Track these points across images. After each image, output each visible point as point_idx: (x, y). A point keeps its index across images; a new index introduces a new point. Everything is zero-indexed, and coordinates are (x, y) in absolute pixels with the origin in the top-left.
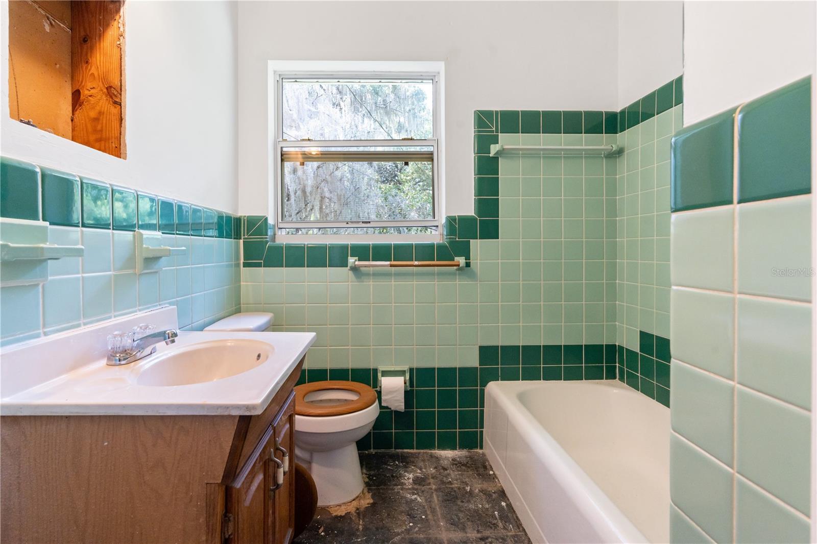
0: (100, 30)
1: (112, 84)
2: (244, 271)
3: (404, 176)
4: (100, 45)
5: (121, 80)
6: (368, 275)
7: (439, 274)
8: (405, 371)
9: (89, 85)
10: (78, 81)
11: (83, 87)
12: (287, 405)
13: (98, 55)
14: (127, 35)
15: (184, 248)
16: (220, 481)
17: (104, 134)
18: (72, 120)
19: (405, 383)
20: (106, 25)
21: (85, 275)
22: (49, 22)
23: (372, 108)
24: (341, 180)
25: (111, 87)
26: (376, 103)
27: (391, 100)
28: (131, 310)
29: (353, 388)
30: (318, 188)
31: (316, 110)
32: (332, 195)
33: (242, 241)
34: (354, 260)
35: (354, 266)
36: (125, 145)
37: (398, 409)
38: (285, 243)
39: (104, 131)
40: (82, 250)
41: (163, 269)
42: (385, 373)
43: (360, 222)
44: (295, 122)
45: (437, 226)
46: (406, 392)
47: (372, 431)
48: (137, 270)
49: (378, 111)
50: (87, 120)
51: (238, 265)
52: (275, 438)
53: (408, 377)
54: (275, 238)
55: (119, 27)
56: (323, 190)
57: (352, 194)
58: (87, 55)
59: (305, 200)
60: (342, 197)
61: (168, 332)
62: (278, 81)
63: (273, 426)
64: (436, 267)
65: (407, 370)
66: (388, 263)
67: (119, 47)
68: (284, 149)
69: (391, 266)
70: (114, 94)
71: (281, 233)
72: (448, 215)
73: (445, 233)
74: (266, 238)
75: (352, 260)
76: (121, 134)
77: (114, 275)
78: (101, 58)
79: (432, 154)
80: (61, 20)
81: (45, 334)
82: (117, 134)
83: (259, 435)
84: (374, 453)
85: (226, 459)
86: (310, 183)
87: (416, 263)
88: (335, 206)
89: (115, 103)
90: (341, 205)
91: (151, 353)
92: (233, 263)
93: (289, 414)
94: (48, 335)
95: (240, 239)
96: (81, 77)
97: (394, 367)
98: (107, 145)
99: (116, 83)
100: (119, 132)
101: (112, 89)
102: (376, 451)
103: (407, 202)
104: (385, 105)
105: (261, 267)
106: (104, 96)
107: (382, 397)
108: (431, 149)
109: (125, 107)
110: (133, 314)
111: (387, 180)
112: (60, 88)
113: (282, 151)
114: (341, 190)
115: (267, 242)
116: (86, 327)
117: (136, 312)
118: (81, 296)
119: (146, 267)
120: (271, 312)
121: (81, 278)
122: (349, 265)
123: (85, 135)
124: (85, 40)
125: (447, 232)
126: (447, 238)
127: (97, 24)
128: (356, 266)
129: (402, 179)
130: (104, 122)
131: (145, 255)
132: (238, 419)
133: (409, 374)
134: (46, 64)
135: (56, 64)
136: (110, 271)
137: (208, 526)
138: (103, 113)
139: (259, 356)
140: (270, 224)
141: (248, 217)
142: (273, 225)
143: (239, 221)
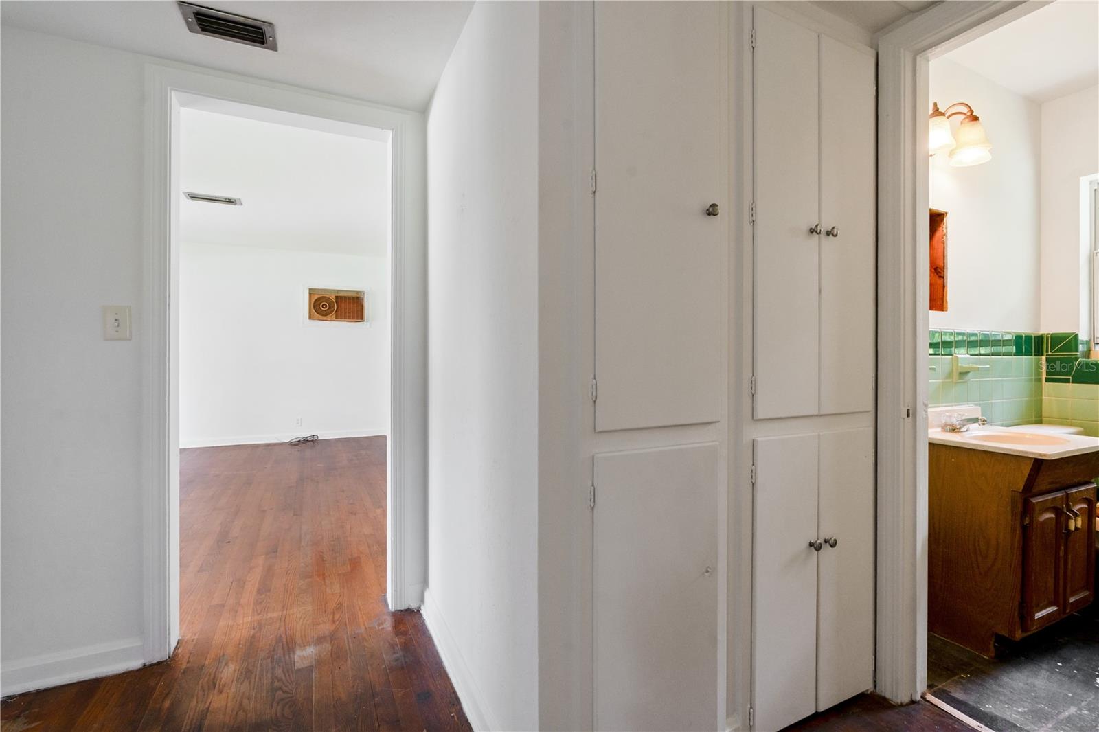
1: (938, 266)
2: (1046, 385)
5: (944, 263)
14: (949, 235)
15: (988, 366)
16: (1021, 490)
25: (937, 268)
28: (950, 404)
33: (1044, 358)
36: (947, 303)
41: (971, 380)
48: (954, 380)
51: (1039, 380)
52: (1067, 500)
54: (1089, 354)
55: (943, 231)
61: (980, 418)
62: (1095, 190)
67: (944, 243)
70: (939, 272)
74: (1077, 355)
76: (943, 297)
77: (941, 382)
82: (940, 297)
85: (1026, 479)
89: (940, 277)
92: (1034, 378)
95: (1042, 355)
99: (941, 264)
100: (942, 295)
105: (1070, 383)
109: (948, 279)
115: (1077, 359)
117: (953, 406)
119: (960, 379)
131: (960, 371)
132: (1033, 461)
137: (1012, 512)
140: (1083, 341)
141: (1052, 334)
142: (1086, 341)
143: (1041, 340)
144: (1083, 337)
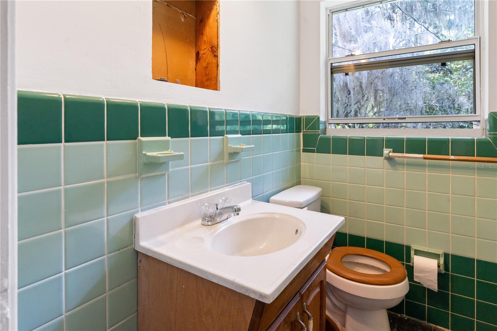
0: (208, 13)
1: (213, 45)
2: (303, 154)
3: (454, 65)
4: (208, 22)
5: (218, 41)
6: (402, 164)
7: (479, 169)
8: (439, 255)
9: (203, 47)
10: (198, 46)
11: (200, 49)
12: (317, 274)
13: (207, 29)
14: (221, 13)
15: (253, 146)
17: (210, 76)
18: (196, 70)
19: (439, 266)
20: (211, 9)
21: (192, 166)
22: (183, 16)
23: (422, 13)
24: (391, 76)
25: (213, 46)
26: (426, 9)
27: (440, 3)
28: (221, 186)
29: (384, 260)
30: (372, 84)
31: (371, 26)
32: (384, 88)
33: (301, 134)
34: (388, 152)
35: (388, 156)
36: (219, 82)
37: (430, 288)
38: (332, 136)
39: (210, 75)
40: (183, 155)
41: (242, 158)
42: (417, 252)
43: (396, 118)
44: (354, 37)
45: (479, 121)
46: (439, 274)
47: (405, 299)
48: (225, 160)
49: (428, 15)
50: (202, 68)
51: (300, 150)
52: (302, 303)
53: (442, 261)
54: (326, 131)
55: (217, 9)
56: (377, 84)
57: (401, 86)
58: (202, 30)
59: (362, 93)
60: (393, 89)
61: (235, 207)
62: (328, 15)
63: (300, 293)
64: (476, 163)
65: (442, 254)
66: (422, 156)
67: (217, 21)
68: (333, 65)
69: (425, 158)
70: (214, 50)
71: (331, 127)
72: (491, 111)
73: (488, 128)
74: (319, 132)
75: (386, 151)
76: (217, 75)
77: (211, 165)
78: (208, 31)
79: (474, 52)
80: (190, 13)
81: (169, 203)
82: (216, 75)
83: (281, 308)
84: (406, 319)
86: (364, 81)
87: (452, 157)
88: (387, 96)
89: (215, 56)
90: (391, 95)
91: (228, 218)
92: (295, 149)
93: (320, 280)
94: (171, 203)
95: (301, 132)
96: (200, 44)
97: (427, 248)
98: (211, 83)
99: (215, 43)
100: (216, 74)
101: (214, 48)
102: (409, 317)
103: (456, 88)
104: (434, 8)
105: (315, 153)
106: (210, 53)
107: (414, 274)
108: (472, 47)
109: (220, 58)
110: (222, 189)
111: (437, 70)
112: (189, 52)
113: (331, 66)
114: (392, 83)
115: (319, 135)
116: (192, 198)
117: (224, 187)
118: (190, 179)
119: (230, 159)
120: (320, 187)
121: (190, 168)
122: (384, 155)
123: (201, 78)
124: (201, 21)
125: (490, 127)
126: (490, 134)
127: (207, 10)
128: (390, 157)
129: (452, 68)
130: (210, 69)
131: (229, 151)
132: (255, 301)
133: (443, 258)
134: (182, 41)
135: (187, 39)
136: (208, 162)
138: (210, 63)
139: (297, 231)
140: (322, 121)
141: (306, 116)
142: (324, 122)
143: (300, 120)
144: (322, 119)
